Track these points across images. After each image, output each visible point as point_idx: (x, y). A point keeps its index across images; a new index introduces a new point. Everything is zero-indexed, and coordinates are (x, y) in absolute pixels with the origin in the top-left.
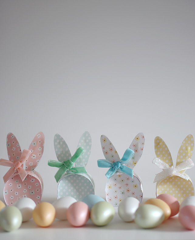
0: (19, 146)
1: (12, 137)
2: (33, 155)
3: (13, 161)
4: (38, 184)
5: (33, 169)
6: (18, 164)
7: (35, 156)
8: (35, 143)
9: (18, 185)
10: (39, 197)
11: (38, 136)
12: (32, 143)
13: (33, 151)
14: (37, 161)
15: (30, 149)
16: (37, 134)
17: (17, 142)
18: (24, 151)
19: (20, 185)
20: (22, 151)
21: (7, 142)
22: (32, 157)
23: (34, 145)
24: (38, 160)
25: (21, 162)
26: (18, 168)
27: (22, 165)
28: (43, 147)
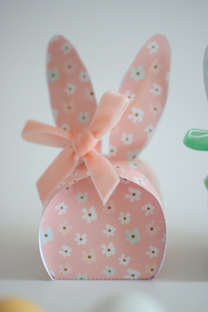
0: (86, 80)
1: (63, 48)
2: (135, 110)
3: (68, 128)
4: (152, 208)
5: (134, 157)
6: (84, 141)
7: (141, 113)
8: (141, 69)
9: (84, 211)
10: (157, 251)
11: (149, 47)
12: (129, 72)
13: (133, 96)
14: (146, 130)
15: (123, 90)
16: (148, 43)
17: (80, 67)
18: (107, 98)
19: (92, 210)
20: (98, 97)
21: (50, 66)
22: (130, 117)
23: (137, 78)
24: (150, 127)
25: (95, 133)
26: (87, 155)
27: (99, 144)
28: (165, 85)
